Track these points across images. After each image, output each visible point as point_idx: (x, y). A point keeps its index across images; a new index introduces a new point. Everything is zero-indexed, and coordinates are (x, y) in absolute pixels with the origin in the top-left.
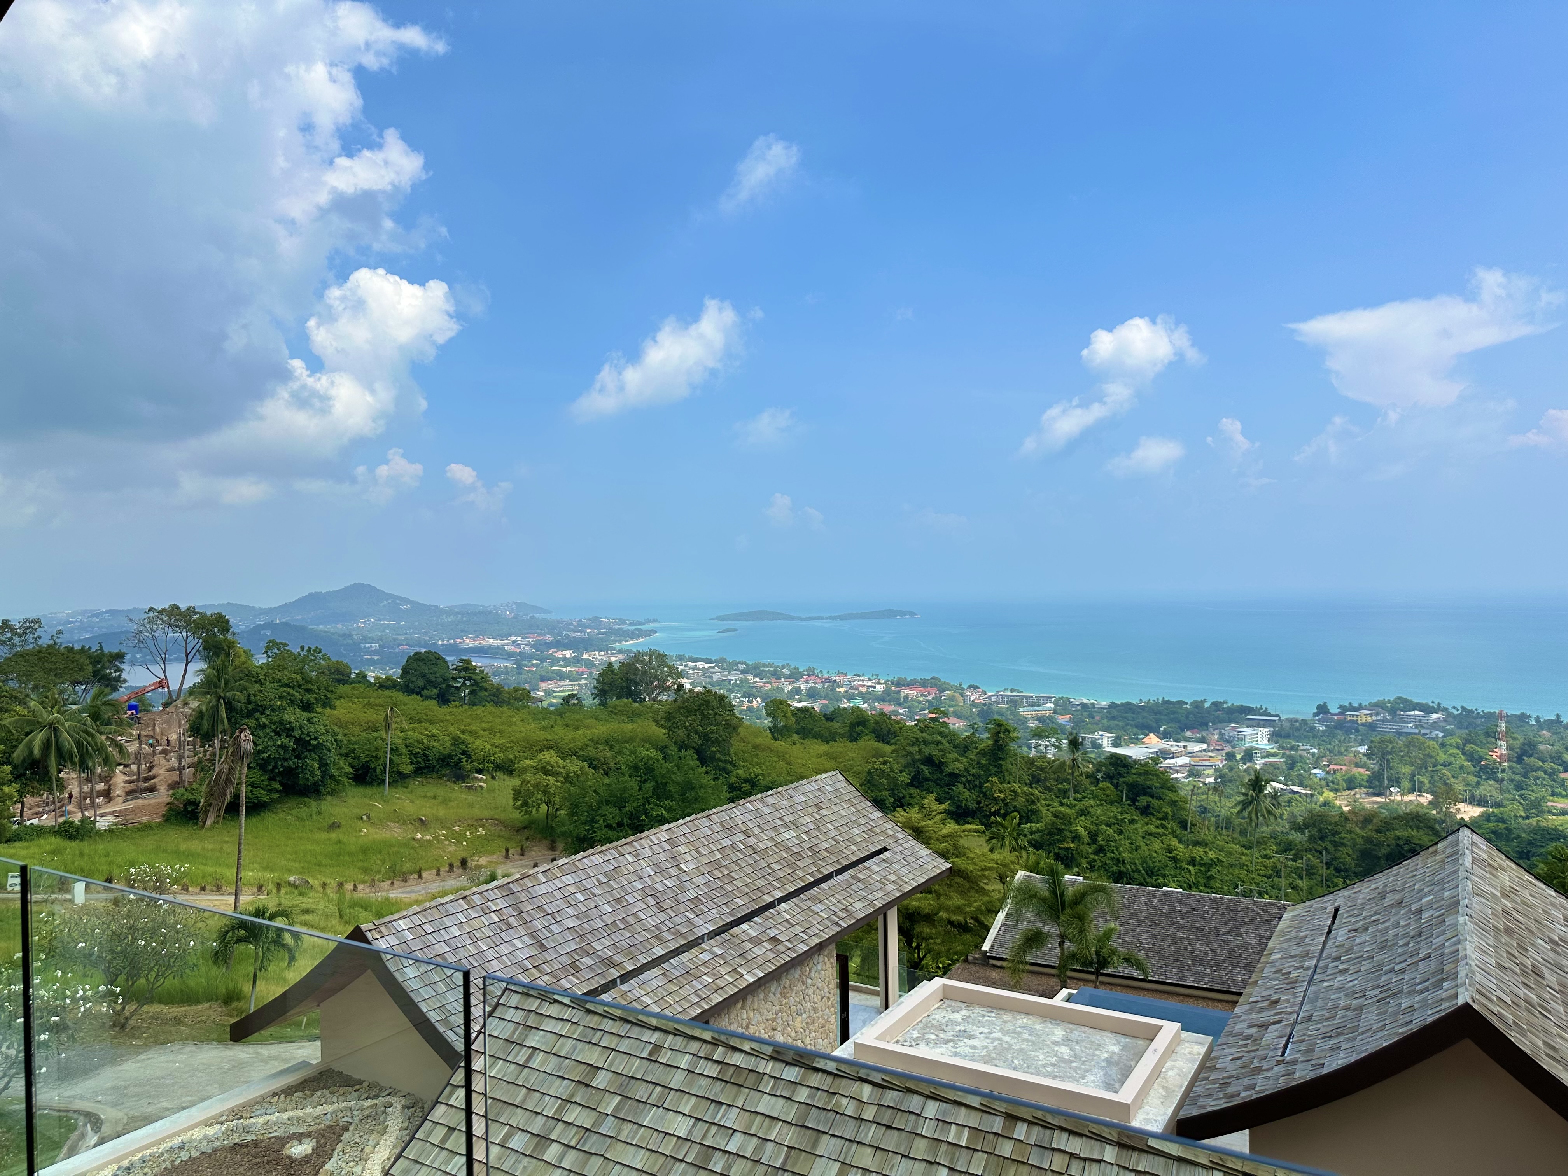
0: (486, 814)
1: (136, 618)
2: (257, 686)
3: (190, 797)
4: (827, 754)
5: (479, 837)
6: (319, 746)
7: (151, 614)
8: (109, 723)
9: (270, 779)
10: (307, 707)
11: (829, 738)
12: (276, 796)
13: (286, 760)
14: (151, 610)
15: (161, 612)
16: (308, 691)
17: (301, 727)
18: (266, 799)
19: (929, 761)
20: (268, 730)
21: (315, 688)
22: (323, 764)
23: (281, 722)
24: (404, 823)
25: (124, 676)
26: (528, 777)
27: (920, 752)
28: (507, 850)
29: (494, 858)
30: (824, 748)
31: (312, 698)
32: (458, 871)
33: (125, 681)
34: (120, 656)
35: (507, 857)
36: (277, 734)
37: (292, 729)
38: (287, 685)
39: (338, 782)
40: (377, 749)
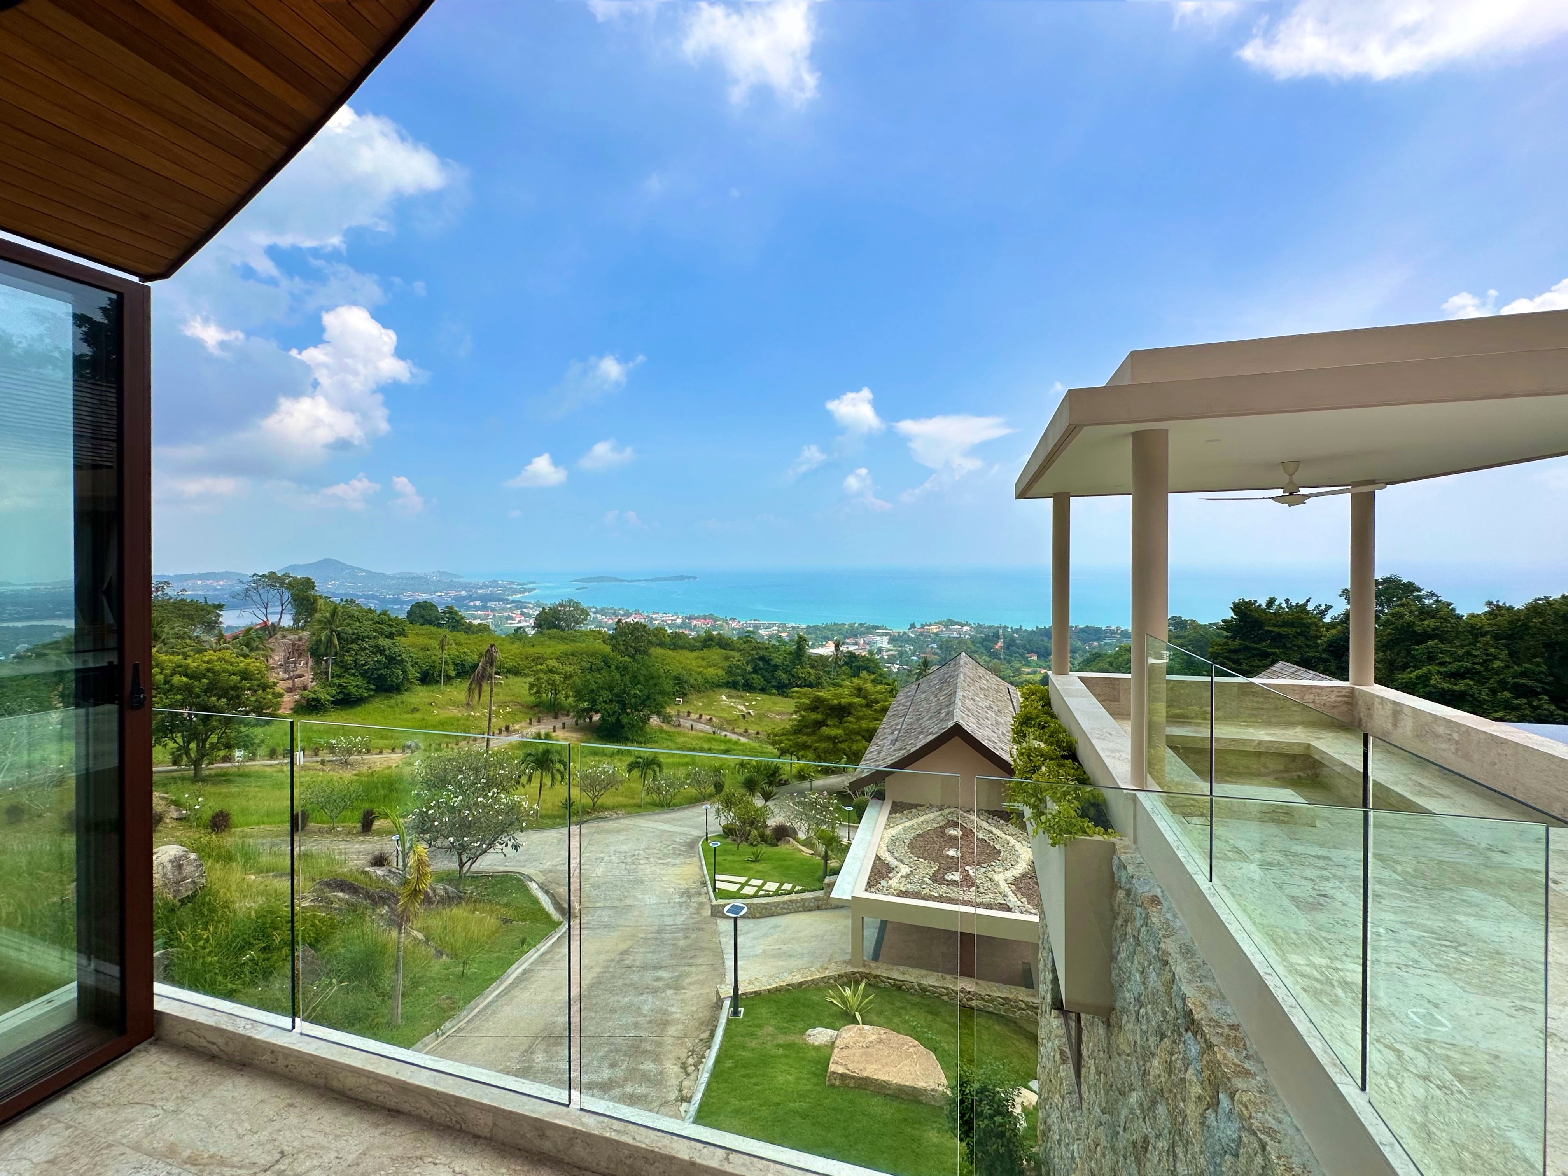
0: (508, 699)
1: (245, 581)
2: (358, 624)
3: (315, 696)
4: (698, 658)
5: (509, 713)
6: (402, 661)
7: (255, 578)
8: (257, 649)
9: (368, 682)
10: (390, 636)
11: (693, 649)
12: (372, 693)
13: (378, 670)
14: (255, 575)
15: (263, 576)
16: (391, 626)
17: (389, 649)
18: (366, 695)
19: (762, 658)
20: (367, 651)
21: (394, 624)
22: (404, 672)
23: (377, 646)
24: (458, 706)
25: (221, 619)
26: (542, 675)
27: (758, 653)
28: (531, 720)
29: (523, 724)
30: (695, 654)
31: (394, 630)
32: (504, 733)
33: (221, 623)
34: (220, 607)
35: (531, 723)
36: (373, 653)
37: (384, 650)
38: (379, 623)
39: (412, 683)
40: (434, 662)
